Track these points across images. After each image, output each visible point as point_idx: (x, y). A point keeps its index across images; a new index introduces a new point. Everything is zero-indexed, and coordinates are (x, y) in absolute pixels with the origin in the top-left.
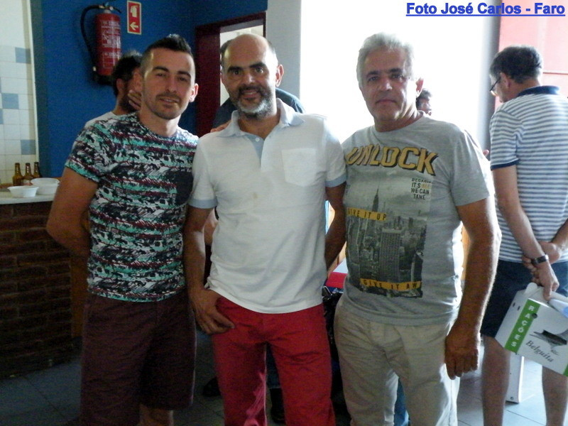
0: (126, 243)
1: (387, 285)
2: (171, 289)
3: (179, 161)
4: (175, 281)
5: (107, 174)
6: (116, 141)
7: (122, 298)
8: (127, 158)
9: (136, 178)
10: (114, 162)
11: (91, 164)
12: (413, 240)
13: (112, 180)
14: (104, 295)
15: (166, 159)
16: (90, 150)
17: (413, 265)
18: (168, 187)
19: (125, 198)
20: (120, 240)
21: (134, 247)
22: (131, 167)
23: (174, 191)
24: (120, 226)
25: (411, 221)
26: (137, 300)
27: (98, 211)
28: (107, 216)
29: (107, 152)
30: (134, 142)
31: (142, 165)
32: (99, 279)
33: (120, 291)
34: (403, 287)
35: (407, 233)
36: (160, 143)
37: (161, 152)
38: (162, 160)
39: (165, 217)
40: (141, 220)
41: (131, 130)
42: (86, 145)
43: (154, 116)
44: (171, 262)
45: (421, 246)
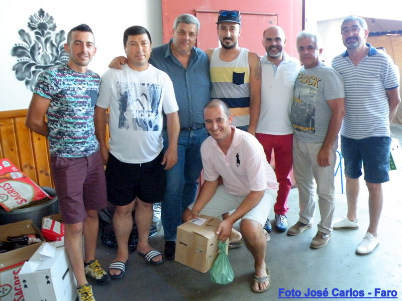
0: (69, 128)
1: (301, 128)
2: (92, 150)
3: (91, 85)
4: (94, 146)
5: (57, 95)
6: (59, 78)
7: (70, 156)
8: (66, 86)
9: (72, 95)
10: (59, 88)
11: (47, 91)
12: (310, 112)
13: (59, 97)
14: (61, 156)
15: (85, 84)
16: (46, 84)
17: (311, 121)
18: (87, 98)
19: (67, 106)
20: (66, 127)
21: (74, 129)
22: (69, 90)
23: (90, 100)
24: (66, 119)
25: (309, 104)
26: (77, 157)
27: (54, 113)
28: (59, 115)
29: (55, 84)
30: (68, 78)
31: (74, 88)
32: (56, 149)
33: (68, 153)
34: (307, 129)
35: (308, 109)
36: (80, 77)
37: (82, 81)
38: (83, 85)
39: (87, 113)
40: (76, 115)
41: (65, 72)
42: (44, 81)
43: (76, 65)
44: (91, 137)
45: (313, 115)
